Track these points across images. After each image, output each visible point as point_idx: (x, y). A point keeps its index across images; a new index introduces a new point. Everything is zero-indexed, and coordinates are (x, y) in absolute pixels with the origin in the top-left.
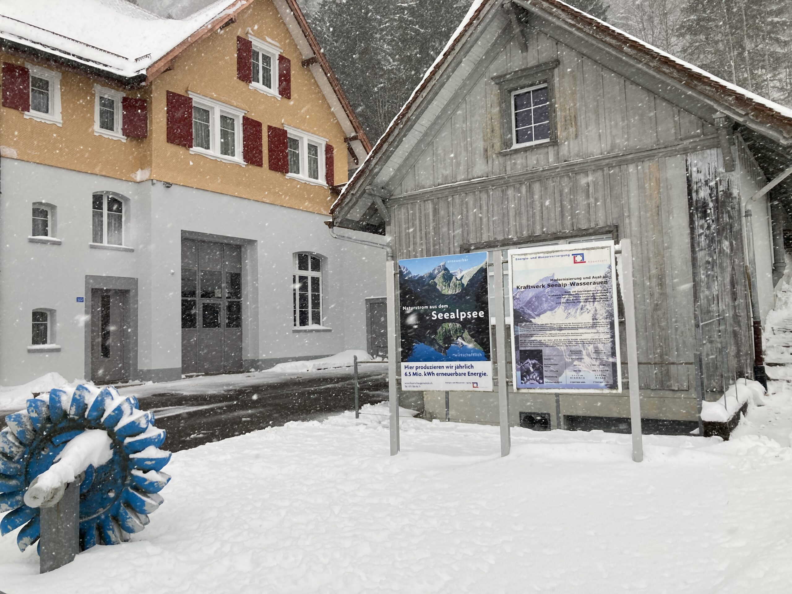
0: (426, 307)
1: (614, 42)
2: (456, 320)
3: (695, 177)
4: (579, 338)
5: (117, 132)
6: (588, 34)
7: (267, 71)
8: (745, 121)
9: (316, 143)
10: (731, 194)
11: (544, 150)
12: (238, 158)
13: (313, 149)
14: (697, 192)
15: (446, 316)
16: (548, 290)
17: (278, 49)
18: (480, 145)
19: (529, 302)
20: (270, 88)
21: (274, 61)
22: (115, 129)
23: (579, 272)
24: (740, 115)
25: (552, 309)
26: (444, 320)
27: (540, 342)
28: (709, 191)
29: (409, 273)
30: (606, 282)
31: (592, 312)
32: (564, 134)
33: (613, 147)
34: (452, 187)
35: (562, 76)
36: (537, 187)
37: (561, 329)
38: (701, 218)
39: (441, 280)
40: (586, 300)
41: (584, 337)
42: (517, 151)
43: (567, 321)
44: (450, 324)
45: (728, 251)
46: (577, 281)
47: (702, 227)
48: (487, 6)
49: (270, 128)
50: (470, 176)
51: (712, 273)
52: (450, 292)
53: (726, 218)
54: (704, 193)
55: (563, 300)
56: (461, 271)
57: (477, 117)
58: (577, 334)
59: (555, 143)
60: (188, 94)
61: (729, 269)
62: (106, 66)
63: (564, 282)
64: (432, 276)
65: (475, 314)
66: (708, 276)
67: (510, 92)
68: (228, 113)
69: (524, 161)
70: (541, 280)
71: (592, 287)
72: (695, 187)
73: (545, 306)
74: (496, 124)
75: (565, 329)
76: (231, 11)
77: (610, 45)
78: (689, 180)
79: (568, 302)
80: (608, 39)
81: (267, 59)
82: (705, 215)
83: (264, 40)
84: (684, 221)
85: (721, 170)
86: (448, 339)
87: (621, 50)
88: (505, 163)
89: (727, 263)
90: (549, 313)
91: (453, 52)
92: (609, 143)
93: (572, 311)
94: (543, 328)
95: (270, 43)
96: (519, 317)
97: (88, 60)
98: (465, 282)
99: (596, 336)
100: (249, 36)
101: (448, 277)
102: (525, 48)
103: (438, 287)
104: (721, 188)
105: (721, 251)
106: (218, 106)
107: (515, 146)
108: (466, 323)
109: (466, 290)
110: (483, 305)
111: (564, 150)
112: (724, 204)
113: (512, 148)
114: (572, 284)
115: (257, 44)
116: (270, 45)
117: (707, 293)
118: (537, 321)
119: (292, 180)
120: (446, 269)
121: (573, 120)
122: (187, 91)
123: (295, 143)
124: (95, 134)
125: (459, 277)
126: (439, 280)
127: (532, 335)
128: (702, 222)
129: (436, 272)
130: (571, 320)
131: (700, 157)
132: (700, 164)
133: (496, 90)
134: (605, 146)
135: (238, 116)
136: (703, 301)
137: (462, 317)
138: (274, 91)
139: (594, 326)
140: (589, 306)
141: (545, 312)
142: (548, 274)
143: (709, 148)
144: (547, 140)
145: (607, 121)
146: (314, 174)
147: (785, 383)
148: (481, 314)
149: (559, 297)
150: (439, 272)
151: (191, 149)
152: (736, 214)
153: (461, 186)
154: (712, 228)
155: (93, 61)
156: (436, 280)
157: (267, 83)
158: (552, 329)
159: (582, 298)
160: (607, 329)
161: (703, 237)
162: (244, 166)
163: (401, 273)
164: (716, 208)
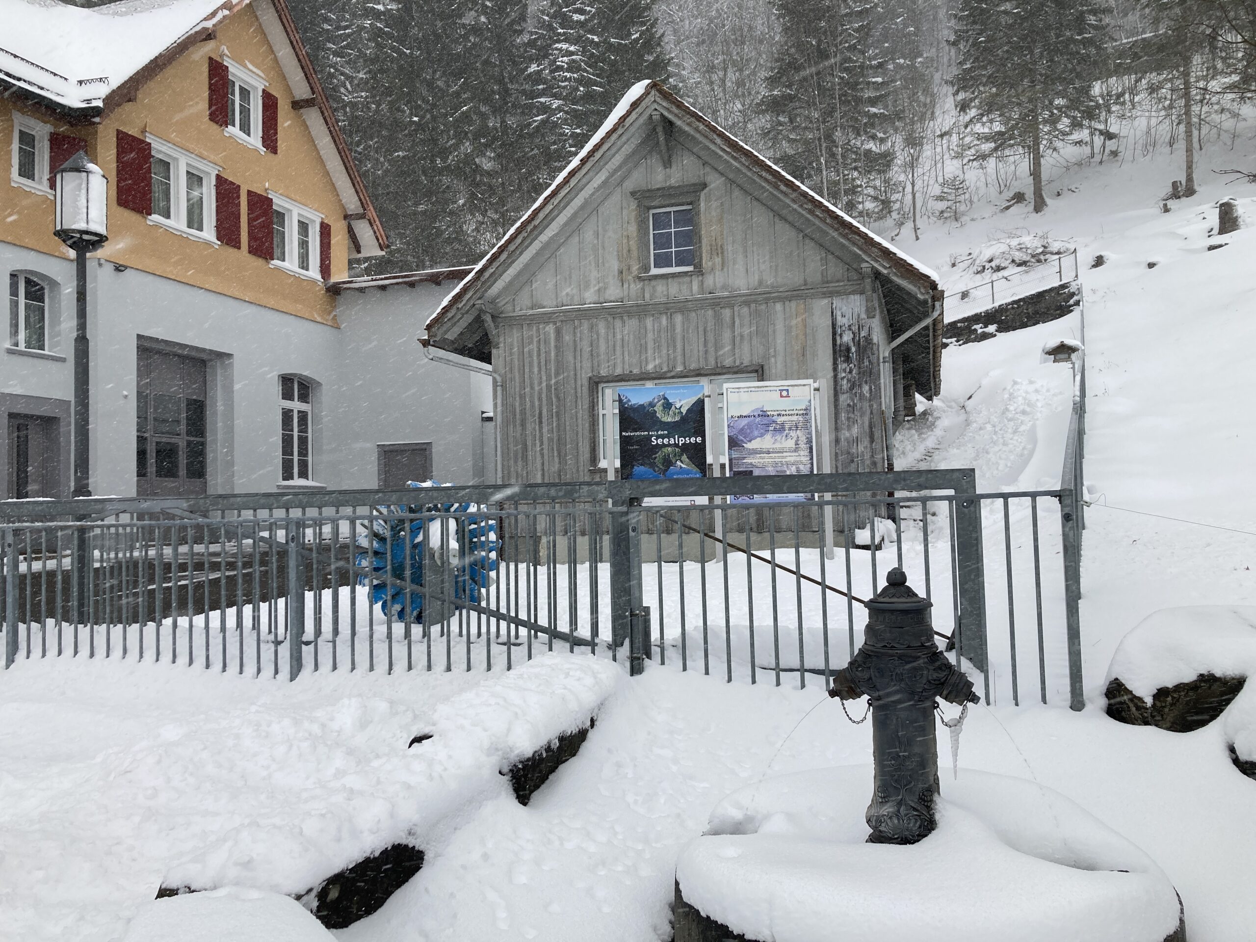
0: (646, 433)
1: (770, 177)
2: (676, 445)
3: (840, 321)
4: (784, 460)
5: (40, 182)
6: (744, 165)
7: (245, 112)
8: (889, 274)
9: (307, 218)
10: (871, 340)
11: (687, 279)
12: (209, 233)
13: (304, 227)
14: (841, 335)
15: (666, 441)
16: (758, 419)
17: (262, 81)
18: (614, 265)
19: (742, 429)
20: (249, 135)
21: (256, 98)
22: (36, 178)
23: (784, 405)
24: (885, 268)
25: (761, 436)
26: (664, 446)
27: (751, 464)
28: (852, 336)
29: (629, 401)
30: (807, 414)
31: (795, 439)
32: (710, 264)
33: (761, 283)
34: (579, 310)
35: (708, 199)
36: (678, 319)
37: (769, 453)
38: (844, 362)
39: (661, 408)
40: (790, 429)
41: (788, 459)
42: (656, 277)
43: (774, 446)
44: (669, 449)
45: (868, 395)
46: (783, 413)
47: (844, 370)
48: (634, 113)
49: (249, 193)
50: (602, 300)
51: (852, 416)
52: (669, 420)
53: (866, 363)
54: (847, 338)
55: (772, 428)
56: (680, 400)
57: (610, 233)
58: (783, 457)
59: (699, 271)
60: (145, 137)
61: (868, 412)
62: (42, 88)
63: (772, 413)
64: (652, 405)
65: (693, 440)
66: (848, 419)
67: (649, 208)
68: (197, 169)
69: (664, 288)
70: (753, 411)
71: (795, 418)
72: (839, 331)
73: (756, 433)
74: (633, 244)
75: (773, 453)
76: (209, 24)
77: (766, 180)
78: (834, 326)
79: (775, 430)
80: (764, 174)
81: (245, 93)
82: (848, 359)
83: (245, 67)
84: (829, 364)
85: (863, 316)
86: (668, 462)
87: (777, 187)
88: (643, 289)
89: (866, 405)
90: (759, 439)
91: (592, 159)
92: (757, 277)
93: (778, 437)
94: (755, 452)
95: (251, 71)
96: (734, 443)
97: (19, 79)
98: (684, 411)
99: (798, 459)
100: (225, 58)
101: (668, 405)
102: (667, 163)
103: (658, 415)
104: (863, 334)
105: (862, 396)
106: (184, 157)
107: (654, 271)
108: (685, 448)
109: (684, 419)
110: (700, 431)
111: (709, 281)
112: (865, 349)
113: (651, 273)
114: (779, 415)
115: (237, 72)
116: (250, 73)
117: (847, 434)
118: (748, 446)
119: (277, 269)
120: (665, 398)
121: (718, 250)
122: (144, 131)
123: (281, 216)
124: (13, 184)
125: (678, 406)
126: (658, 408)
127: (744, 458)
128: (845, 365)
129: (656, 400)
130: (777, 446)
131: (845, 301)
132: (845, 308)
133: (633, 205)
134: (754, 280)
135: (208, 174)
136: (843, 443)
137: (681, 443)
138: (255, 140)
139: (796, 450)
140: (793, 433)
141: (755, 438)
142: (759, 406)
143: (853, 293)
144: (690, 268)
145: (756, 256)
146: (304, 263)
147: (912, 522)
148: (699, 440)
149: (768, 425)
150: (659, 401)
151: (149, 217)
152: (875, 361)
153: (590, 309)
154: (854, 372)
155: (25, 81)
156: (656, 408)
157: (245, 128)
158: (761, 452)
159: (787, 427)
160: (806, 453)
161: (845, 381)
162: (217, 247)
163: (620, 401)
164: (858, 351)
